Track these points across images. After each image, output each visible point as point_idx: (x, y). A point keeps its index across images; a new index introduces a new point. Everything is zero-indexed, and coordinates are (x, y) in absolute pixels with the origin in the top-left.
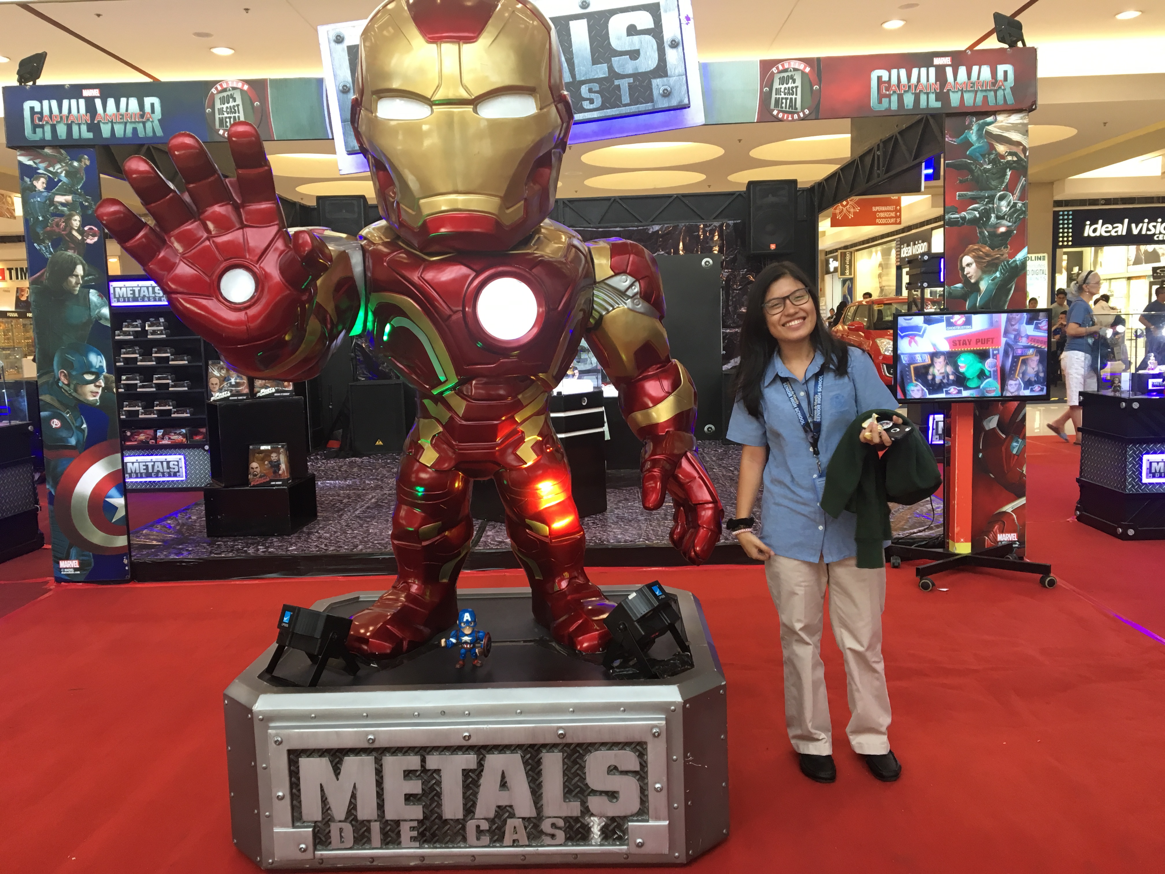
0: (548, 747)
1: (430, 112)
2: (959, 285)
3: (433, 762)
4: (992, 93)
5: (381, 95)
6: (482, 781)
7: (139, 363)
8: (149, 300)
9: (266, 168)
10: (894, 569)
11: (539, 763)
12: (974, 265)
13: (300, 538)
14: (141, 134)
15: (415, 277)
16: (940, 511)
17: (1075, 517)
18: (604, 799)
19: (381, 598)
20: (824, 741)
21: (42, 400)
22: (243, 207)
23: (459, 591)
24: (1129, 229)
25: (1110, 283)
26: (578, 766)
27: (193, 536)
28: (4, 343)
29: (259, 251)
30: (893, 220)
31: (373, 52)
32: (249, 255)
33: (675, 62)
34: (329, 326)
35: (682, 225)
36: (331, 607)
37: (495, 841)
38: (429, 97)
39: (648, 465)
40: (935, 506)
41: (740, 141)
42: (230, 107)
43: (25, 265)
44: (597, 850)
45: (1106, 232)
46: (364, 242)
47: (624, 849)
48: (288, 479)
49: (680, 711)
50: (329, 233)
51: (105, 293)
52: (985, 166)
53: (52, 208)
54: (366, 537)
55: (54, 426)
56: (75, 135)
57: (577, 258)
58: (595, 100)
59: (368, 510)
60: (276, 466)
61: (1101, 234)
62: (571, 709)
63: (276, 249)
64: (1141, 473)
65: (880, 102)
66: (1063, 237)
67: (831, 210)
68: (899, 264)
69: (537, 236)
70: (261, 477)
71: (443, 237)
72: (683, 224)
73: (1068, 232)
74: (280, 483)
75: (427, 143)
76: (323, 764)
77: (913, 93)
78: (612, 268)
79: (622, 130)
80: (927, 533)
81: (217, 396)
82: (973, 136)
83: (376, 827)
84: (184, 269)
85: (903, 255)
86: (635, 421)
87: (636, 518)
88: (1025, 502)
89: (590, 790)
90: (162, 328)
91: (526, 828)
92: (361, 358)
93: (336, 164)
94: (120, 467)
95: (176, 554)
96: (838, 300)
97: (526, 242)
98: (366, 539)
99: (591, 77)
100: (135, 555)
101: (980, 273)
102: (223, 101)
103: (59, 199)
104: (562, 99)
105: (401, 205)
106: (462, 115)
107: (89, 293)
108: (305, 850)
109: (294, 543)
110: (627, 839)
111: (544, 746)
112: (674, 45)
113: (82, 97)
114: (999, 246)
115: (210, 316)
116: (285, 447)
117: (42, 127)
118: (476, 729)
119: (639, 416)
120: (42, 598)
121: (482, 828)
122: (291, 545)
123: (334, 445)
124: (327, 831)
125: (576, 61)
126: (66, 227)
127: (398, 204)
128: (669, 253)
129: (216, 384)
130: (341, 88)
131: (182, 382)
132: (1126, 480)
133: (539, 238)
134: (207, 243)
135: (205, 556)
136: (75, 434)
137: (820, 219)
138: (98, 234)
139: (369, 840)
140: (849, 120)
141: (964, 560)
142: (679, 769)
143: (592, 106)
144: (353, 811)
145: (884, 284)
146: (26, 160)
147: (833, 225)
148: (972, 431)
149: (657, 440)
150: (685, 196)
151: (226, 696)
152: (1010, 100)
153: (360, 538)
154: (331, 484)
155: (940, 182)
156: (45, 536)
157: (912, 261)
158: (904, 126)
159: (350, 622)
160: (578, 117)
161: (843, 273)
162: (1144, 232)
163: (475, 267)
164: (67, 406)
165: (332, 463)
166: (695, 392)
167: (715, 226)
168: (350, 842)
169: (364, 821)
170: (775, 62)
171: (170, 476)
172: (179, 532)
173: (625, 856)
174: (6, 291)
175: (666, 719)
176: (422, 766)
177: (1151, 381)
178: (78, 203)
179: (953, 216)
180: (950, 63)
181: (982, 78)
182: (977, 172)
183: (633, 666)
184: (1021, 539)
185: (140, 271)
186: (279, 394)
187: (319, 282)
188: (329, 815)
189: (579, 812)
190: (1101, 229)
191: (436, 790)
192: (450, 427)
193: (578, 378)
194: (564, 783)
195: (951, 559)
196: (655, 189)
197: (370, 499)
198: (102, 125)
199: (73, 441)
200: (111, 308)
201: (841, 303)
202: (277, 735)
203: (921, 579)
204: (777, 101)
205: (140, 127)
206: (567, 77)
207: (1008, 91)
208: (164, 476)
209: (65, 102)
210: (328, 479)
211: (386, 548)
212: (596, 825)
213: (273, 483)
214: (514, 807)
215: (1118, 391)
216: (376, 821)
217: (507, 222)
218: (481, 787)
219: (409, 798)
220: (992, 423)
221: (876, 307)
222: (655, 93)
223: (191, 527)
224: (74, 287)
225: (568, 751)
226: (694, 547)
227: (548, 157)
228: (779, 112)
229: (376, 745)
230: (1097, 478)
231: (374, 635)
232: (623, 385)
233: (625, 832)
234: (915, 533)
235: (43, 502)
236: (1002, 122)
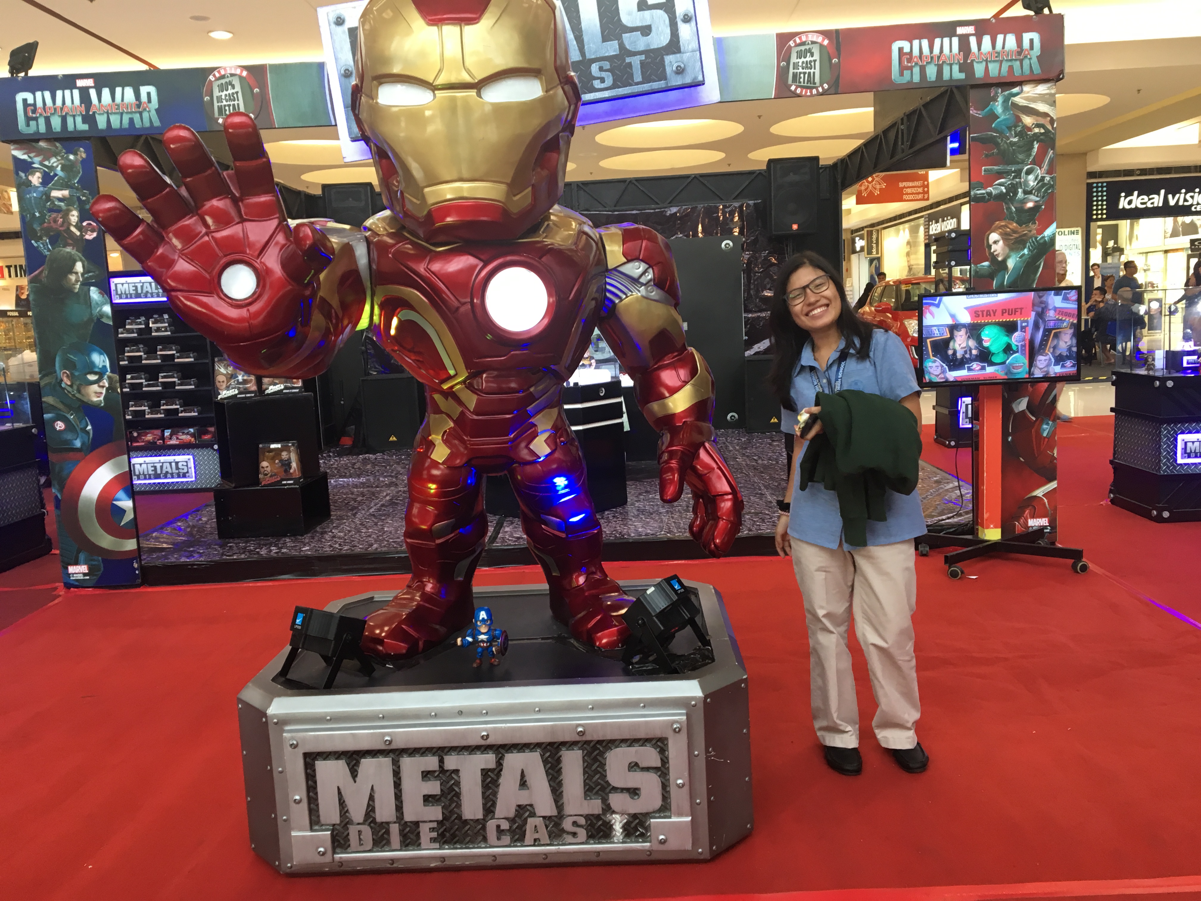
0: (568, 745)
1: (432, 98)
2: (986, 264)
3: (451, 762)
4: (1018, 63)
5: (383, 80)
6: (501, 781)
7: (144, 362)
8: (152, 297)
9: (264, 160)
10: (922, 558)
11: (559, 761)
12: (1001, 243)
13: (313, 539)
14: (138, 124)
15: (421, 268)
16: (969, 496)
17: (1109, 500)
18: (626, 796)
19: (396, 598)
20: (850, 733)
21: (44, 402)
22: (242, 201)
23: (476, 589)
24: (1166, 200)
25: (1146, 257)
26: (598, 763)
27: (204, 538)
28: (4, 343)
29: (259, 246)
30: (920, 196)
31: (373, 36)
32: (250, 250)
33: (688, 38)
34: (334, 321)
35: (700, 206)
36: (346, 607)
37: (515, 841)
38: (431, 82)
39: (665, 457)
40: (964, 491)
41: (760, 117)
42: (229, 94)
43: (23, 262)
44: (619, 847)
45: (1142, 204)
46: (368, 234)
47: (646, 846)
48: (300, 478)
49: (701, 705)
50: (332, 224)
51: (106, 290)
52: (1011, 139)
53: (49, 203)
54: (380, 536)
55: (58, 428)
56: (70, 127)
57: (587, 245)
58: (606, 79)
59: (383, 508)
60: (287, 464)
61: (1136, 207)
62: (590, 706)
63: (277, 243)
64: (1176, 453)
65: (902, 74)
66: (1097, 210)
67: (856, 187)
68: (927, 241)
69: (546, 223)
70: (271, 476)
71: (449, 227)
72: (702, 205)
73: (1102, 205)
74: (292, 482)
75: (431, 129)
76: (341, 765)
77: (935, 65)
78: (624, 254)
79: (634, 110)
80: (956, 520)
81: (224, 394)
82: (998, 107)
83: (395, 829)
84: (183, 266)
85: (931, 233)
86: (651, 412)
87: (657, 511)
88: (1056, 486)
89: (611, 787)
90: (167, 325)
91: (547, 827)
92: (372, 351)
93: (339, 150)
94: (127, 469)
95: (188, 557)
96: (865, 280)
97: (534, 229)
98: (381, 538)
99: (601, 55)
100: (145, 559)
101: (1007, 250)
102: (222, 88)
103: (55, 194)
104: (569, 81)
105: (406, 195)
106: (465, 99)
107: (89, 290)
108: (324, 854)
109: (308, 543)
110: (650, 836)
111: (563, 744)
112: (687, 19)
113: (76, 88)
114: (1027, 222)
115: (211, 314)
116: (296, 445)
117: (36, 119)
118: (495, 728)
119: (655, 406)
120: (51, 604)
121: (502, 828)
122: (305, 545)
123: (347, 441)
124: (346, 834)
125: (586, 39)
126: (63, 222)
127: (402, 193)
128: (688, 236)
129: (223, 382)
130: (343, 72)
131: (189, 380)
132: (1160, 461)
133: (548, 225)
134: (206, 238)
135: (217, 558)
136: (80, 436)
137: (843, 196)
138: (97, 230)
139: (388, 843)
140: (872, 93)
141: (994, 545)
142: (701, 765)
143: (603, 86)
144: (371, 813)
145: (912, 262)
146: (20, 155)
147: (858, 202)
148: (1001, 414)
149: (674, 431)
150: (703, 176)
151: (240, 701)
152: (1037, 70)
153: (375, 536)
154: (344, 481)
155: (965, 157)
156: (53, 541)
157: (939, 239)
158: (928, 99)
159: (365, 622)
160: (587, 97)
161: (870, 252)
162: (1181, 203)
163: (482, 257)
164: (70, 408)
165: (345, 460)
166: (712, 381)
167: (735, 207)
168: (369, 844)
169: (382, 823)
170: (792, 35)
171: (179, 477)
172: (191, 534)
173: (648, 853)
174: (5, 289)
175: (688, 715)
176: (440, 767)
177: (1186, 359)
178: (76, 199)
179: (979, 192)
180: (974, 32)
181: (1007, 47)
182: (1003, 146)
183: (654, 662)
184: (1053, 524)
185: (138, 267)
186: (288, 391)
187: (322, 276)
188: (347, 818)
189: (601, 809)
190: (1137, 201)
191: (455, 790)
192: (461, 421)
193: (595, 368)
194: (585, 781)
195: (981, 546)
196: (672, 169)
197: (385, 497)
198: (97, 116)
199: (78, 444)
200: (113, 305)
201: (868, 285)
202: (293, 738)
203: (950, 567)
204: (795, 75)
205: (137, 117)
206: (575, 55)
207: (1034, 60)
208: (173, 477)
209: (59, 93)
210: (341, 477)
211: (401, 546)
212: (618, 823)
213: (284, 482)
214: (535, 806)
215: (1152, 369)
216: (395, 823)
217: (514, 210)
218: (501, 787)
219: (428, 799)
220: (1022, 405)
221: (904, 288)
222: (668, 70)
223: (201, 529)
224: (74, 284)
225: (588, 748)
226: (713, 539)
227: (556, 139)
228: (797, 87)
229: (393, 746)
230: (1131, 460)
231: (390, 635)
232: (638, 375)
233: (647, 829)
234: (943, 520)
235: (50, 507)
236: (1028, 92)
